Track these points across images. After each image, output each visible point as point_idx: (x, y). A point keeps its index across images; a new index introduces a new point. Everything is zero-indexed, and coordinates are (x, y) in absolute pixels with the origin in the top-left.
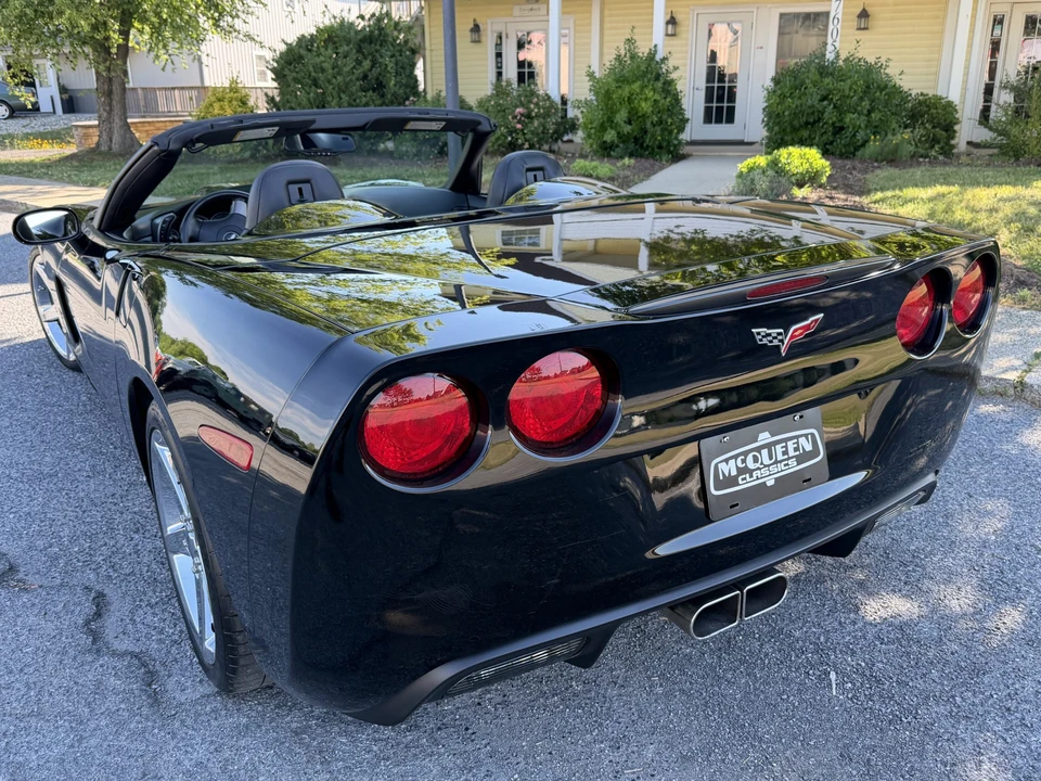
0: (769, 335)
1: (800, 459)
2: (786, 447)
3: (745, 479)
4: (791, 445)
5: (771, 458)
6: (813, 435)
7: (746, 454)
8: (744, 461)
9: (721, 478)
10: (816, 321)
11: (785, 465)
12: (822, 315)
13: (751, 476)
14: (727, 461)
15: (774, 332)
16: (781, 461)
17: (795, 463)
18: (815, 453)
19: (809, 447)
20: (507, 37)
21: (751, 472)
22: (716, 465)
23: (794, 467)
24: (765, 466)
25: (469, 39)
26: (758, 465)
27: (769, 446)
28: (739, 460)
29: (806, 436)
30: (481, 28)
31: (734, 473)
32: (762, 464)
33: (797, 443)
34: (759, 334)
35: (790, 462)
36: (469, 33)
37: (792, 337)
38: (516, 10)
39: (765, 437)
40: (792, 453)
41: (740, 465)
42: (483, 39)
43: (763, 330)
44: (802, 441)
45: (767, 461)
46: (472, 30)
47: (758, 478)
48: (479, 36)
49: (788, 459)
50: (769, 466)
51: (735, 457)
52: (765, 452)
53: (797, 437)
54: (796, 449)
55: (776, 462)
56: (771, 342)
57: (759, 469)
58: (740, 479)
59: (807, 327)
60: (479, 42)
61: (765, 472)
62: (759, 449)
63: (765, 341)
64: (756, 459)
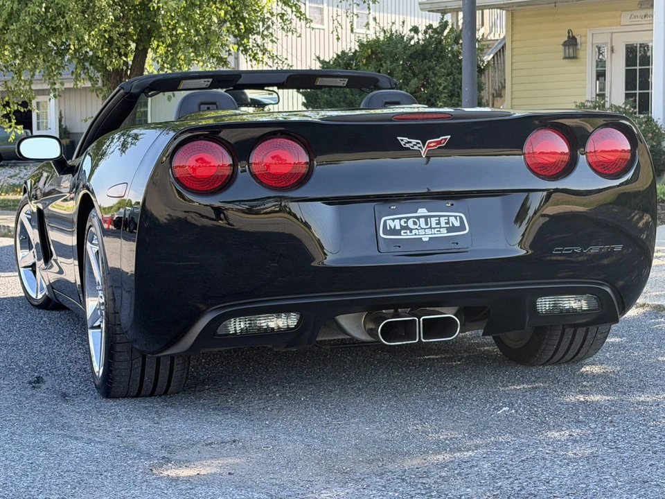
0: (411, 142)
1: (449, 230)
2: (439, 220)
3: (406, 233)
4: (443, 220)
5: (427, 224)
6: (461, 217)
7: (408, 218)
8: (405, 222)
9: (388, 228)
10: (446, 139)
11: (437, 231)
12: (449, 137)
13: (411, 232)
14: (393, 220)
15: (414, 141)
16: (434, 228)
17: (446, 232)
18: (462, 228)
19: (457, 224)
20: (612, 51)
21: (411, 230)
22: (385, 221)
23: (444, 233)
24: (422, 229)
25: (562, 55)
26: (417, 227)
27: (426, 217)
28: (403, 221)
29: (456, 217)
30: (578, 41)
31: (398, 227)
32: (419, 226)
33: (448, 220)
34: (402, 140)
35: (441, 230)
36: (562, 48)
37: (428, 147)
38: (625, 18)
39: (422, 211)
40: (443, 225)
41: (403, 224)
42: (581, 54)
43: (406, 139)
44: (452, 219)
45: (423, 225)
46: (565, 44)
47: (416, 234)
48: (576, 50)
49: (441, 228)
50: (425, 229)
51: (400, 219)
52: (422, 220)
53: (449, 216)
54: (447, 223)
55: (431, 228)
56: (412, 147)
57: (417, 229)
58: (402, 232)
59: (439, 142)
60: (575, 58)
61: (422, 232)
62: (418, 218)
63: (408, 145)
64: (415, 223)
